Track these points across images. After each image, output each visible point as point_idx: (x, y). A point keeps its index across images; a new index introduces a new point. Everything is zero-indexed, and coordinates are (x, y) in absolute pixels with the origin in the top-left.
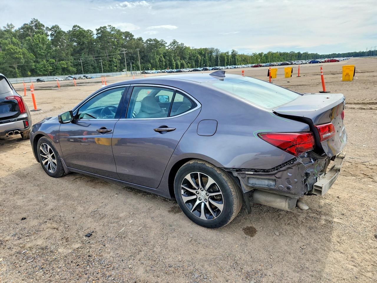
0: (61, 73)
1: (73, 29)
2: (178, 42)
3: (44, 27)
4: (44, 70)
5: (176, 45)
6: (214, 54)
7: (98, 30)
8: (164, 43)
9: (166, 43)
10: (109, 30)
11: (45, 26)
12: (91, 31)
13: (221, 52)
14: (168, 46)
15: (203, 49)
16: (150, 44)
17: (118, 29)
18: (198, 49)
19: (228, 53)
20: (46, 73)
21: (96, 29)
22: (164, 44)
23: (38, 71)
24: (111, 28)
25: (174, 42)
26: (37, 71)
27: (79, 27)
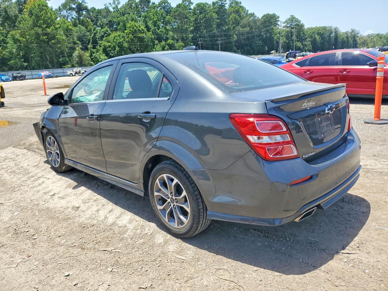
2: (296, 18)
19: (347, 33)
25: (292, 19)
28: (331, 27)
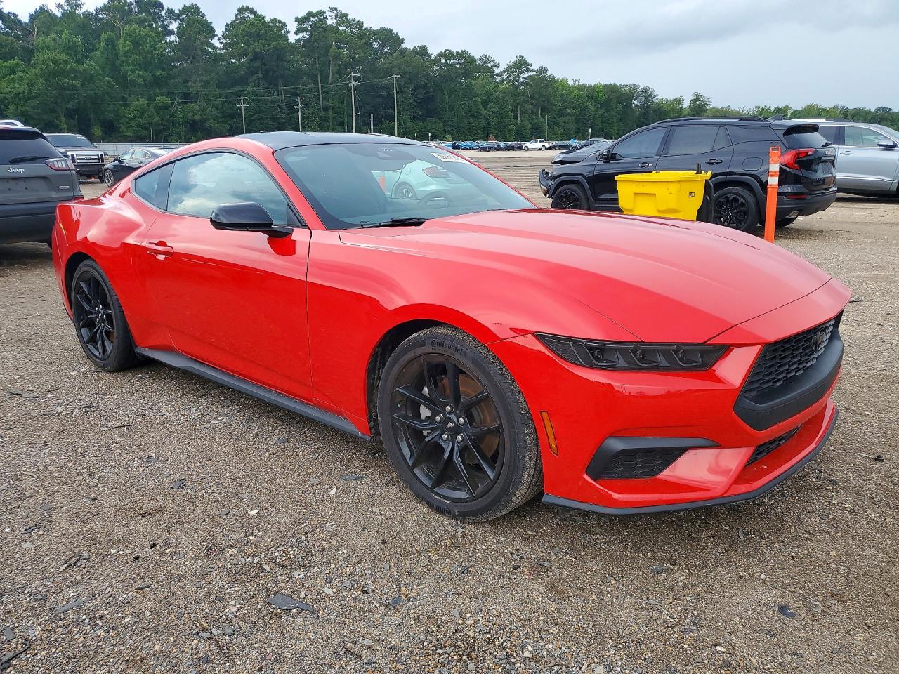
0: (185, 137)
1: (236, 16)
2: (529, 62)
3: (163, 8)
4: (139, 125)
5: (522, 72)
6: (636, 102)
7: (300, 21)
8: (492, 64)
9: (497, 66)
10: (330, 21)
11: (166, 8)
12: (280, 22)
13: (660, 97)
14: (501, 72)
15: (606, 85)
16: (445, 65)
17: (357, 19)
18: (590, 86)
19: (679, 101)
20: (144, 132)
21: (297, 19)
22: (492, 67)
23: (123, 128)
24: (336, 16)
25: (521, 64)
26: (120, 127)
27: (253, 12)
28: (635, 87)
